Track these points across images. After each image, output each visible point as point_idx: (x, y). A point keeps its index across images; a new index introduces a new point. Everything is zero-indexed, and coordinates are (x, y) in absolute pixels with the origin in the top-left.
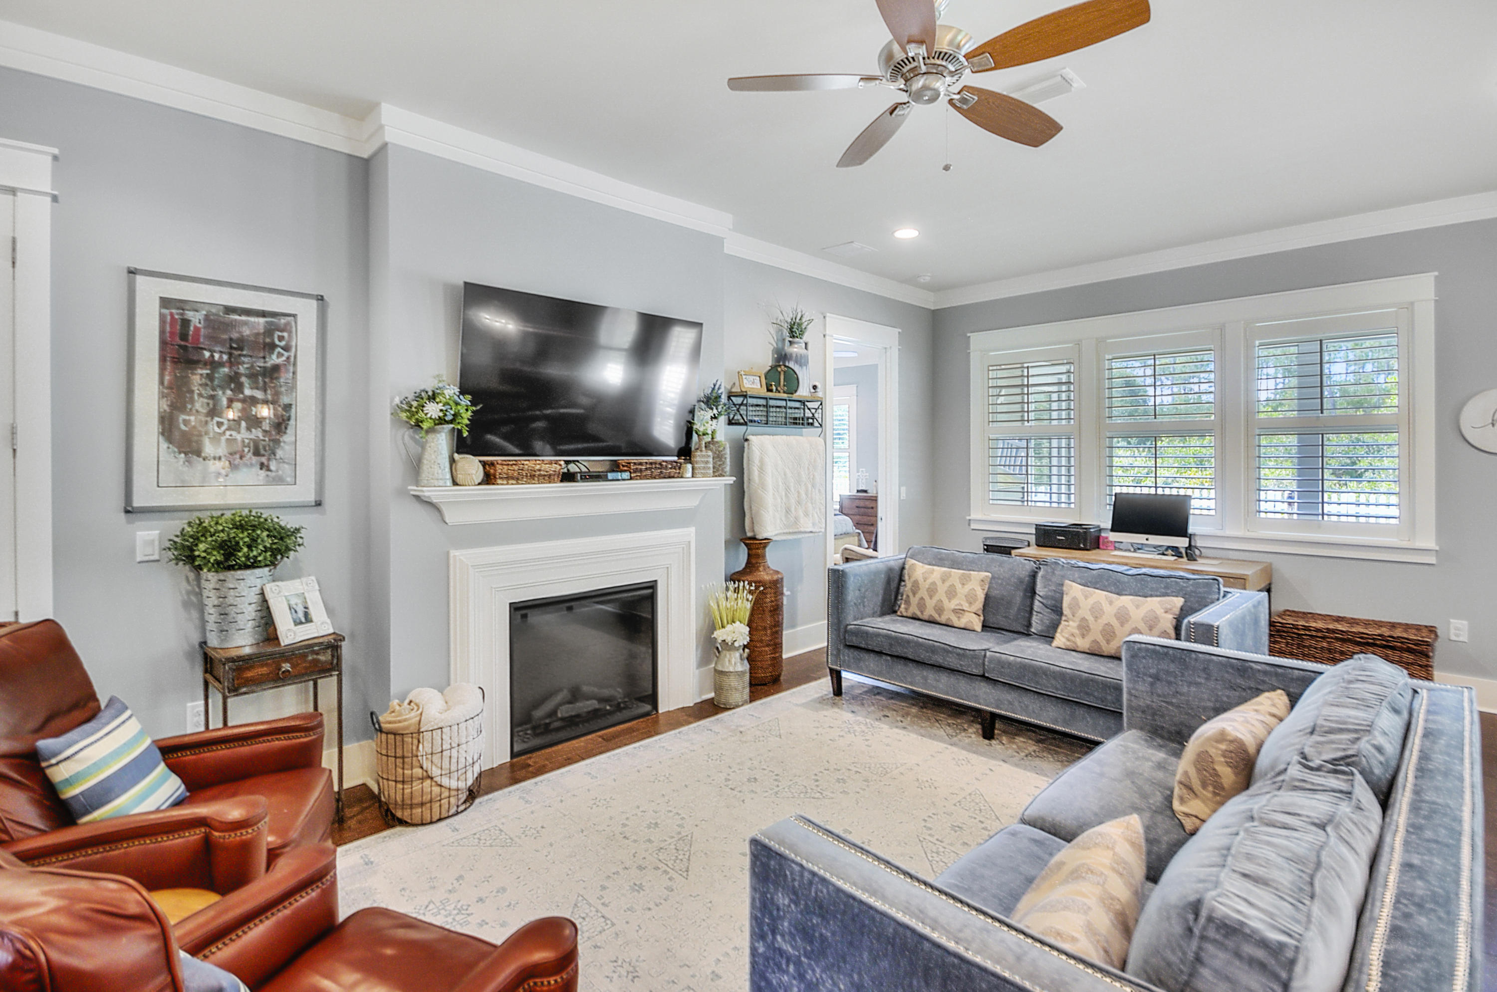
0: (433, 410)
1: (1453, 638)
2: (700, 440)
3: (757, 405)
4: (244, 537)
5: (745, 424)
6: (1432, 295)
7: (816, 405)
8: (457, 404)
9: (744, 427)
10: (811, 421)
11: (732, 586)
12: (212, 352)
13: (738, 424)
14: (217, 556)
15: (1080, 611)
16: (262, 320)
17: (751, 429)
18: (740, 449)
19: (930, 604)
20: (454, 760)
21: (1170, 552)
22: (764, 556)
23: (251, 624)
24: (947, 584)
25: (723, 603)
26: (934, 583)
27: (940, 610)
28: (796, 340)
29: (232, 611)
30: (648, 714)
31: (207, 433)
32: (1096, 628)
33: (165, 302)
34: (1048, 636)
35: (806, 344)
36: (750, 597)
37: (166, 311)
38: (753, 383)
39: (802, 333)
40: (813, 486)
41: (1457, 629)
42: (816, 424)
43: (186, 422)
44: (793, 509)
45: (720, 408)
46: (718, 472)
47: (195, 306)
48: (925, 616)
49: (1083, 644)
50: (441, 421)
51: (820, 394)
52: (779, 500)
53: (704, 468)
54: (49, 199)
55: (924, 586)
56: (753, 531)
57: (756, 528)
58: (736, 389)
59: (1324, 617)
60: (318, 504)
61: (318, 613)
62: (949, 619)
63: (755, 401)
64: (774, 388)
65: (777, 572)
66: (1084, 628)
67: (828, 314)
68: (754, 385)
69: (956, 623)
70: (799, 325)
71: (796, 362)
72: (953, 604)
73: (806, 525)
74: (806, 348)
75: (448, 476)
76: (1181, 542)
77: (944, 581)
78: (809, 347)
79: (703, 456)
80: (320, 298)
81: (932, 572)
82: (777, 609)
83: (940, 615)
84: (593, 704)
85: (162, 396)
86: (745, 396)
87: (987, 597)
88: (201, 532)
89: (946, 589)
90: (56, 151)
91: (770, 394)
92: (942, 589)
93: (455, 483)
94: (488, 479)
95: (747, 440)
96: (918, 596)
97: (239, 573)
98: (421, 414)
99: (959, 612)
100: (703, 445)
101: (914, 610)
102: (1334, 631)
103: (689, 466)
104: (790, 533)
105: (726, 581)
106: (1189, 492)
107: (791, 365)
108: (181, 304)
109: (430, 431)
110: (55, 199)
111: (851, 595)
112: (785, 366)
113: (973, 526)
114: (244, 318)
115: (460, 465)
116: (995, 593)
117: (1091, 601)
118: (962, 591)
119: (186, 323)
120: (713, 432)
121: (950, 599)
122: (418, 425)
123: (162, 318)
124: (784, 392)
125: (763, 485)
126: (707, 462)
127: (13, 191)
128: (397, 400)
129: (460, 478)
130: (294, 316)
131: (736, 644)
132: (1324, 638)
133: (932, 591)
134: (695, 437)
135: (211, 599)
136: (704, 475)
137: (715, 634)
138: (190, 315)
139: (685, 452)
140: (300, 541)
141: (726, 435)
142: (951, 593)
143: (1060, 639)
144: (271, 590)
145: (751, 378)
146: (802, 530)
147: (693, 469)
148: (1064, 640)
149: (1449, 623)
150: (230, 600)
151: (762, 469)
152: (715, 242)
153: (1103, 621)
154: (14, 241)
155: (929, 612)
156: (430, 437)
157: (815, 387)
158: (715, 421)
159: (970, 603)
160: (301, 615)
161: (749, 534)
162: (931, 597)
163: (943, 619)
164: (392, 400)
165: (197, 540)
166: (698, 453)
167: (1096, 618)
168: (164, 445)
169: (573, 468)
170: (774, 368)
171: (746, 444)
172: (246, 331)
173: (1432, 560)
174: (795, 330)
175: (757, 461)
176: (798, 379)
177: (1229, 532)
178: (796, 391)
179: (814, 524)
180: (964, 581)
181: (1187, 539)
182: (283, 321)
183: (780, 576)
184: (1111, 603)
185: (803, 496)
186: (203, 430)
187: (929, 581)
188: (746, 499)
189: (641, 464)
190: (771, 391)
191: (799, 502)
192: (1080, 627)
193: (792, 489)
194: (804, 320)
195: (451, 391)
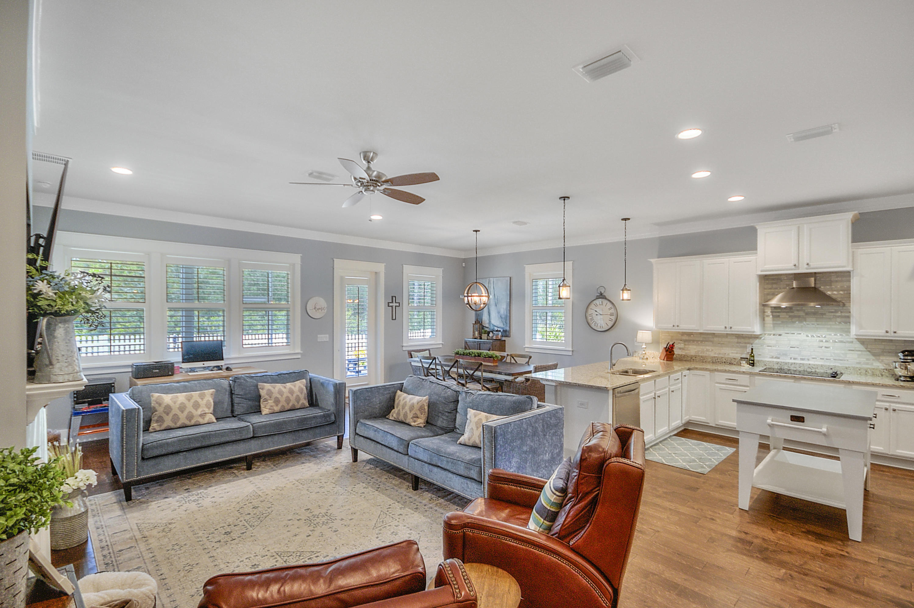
15: (274, 395)
19: (182, 416)
24: (192, 401)
27: (190, 417)
32: (282, 399)
34: (258, 411)
49: (277, 409)
62: (197, 421)
66: (277, 401)
69: (202, 422)
72: (199, 412)
77: (189, 400)
83: (190, 421)
87: (215, 402)
89: (192, 404)
92: (189, 405)
96: (171, 414)
99: (203, 415)
101: (167, 424)
117: (277, 389)
118: (203, 403)
121: (196, 410)
142: (196, 406)
143: (265, 411)
148: (268, 410)
153: (284, 396)
159: (207, 408)
162: (183, 412)
163: (192, 422)
167: (282, 396)
180: (202, 397)
184: (285, 387)
192: (274, 402)
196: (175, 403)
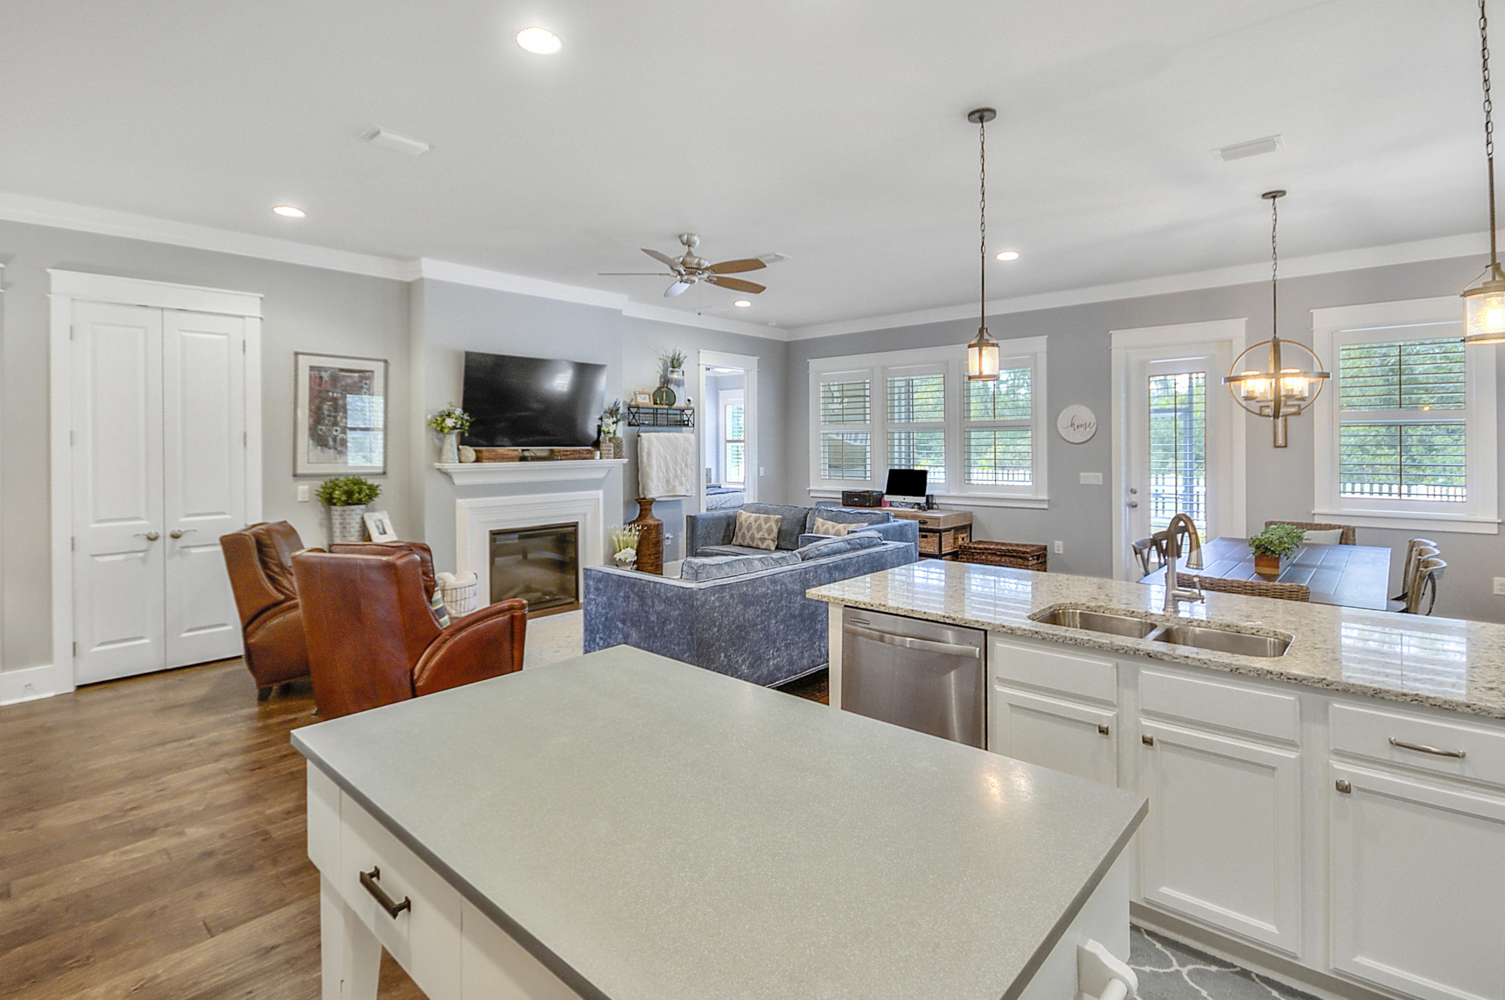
0: (450, 422)
1: (1056, 552)
2: (605, 437)
3: (648, 413)
4: (356, 488)
5: (638, 425)
6: (1045, 349)
7: (690, 412)
8: (462, 419)
9: (638, 428)
10: (686, 423)
11: (628, 528)
12: (333, 392)
13: (634, 425)
14: (344, 498)
16: (356, 375)
17: (642, 428)
18: (635, 443)
19: (748, 536)
20: (462, 606)
21: (916, 506)
22: (650, 510)
23: (357, 534)
24: (758, 523)
25: (621, 538)
26: (750, 523)
27: (752, 538)
28: (677, 369)
29: (348, 526)
30: (572, 603)
31: (330, 435)
33: (312, 368)
35: (683, 372)
36: (637, 533)
37: (312, 373)
38: (644, 399)
39: (679, 366)
40: (686, 465)
41: (1058, 547)
42: (690, 425)
43: (321, 430)
44: (671, 481)
45: (619, 416)
46: (617, 455)
47: (325, 369)
48: (745, 544)
50: (454, 428)
51: (692, 405)
52: (661, 474)
53: (607, 454)
54: (259, 320)
55: (745, 525)
56: (644, 494)
57: (646, 493)
58: (633, 403)
59: (997, 544)
60: (384, 473)
61: (389, 529)
62: (757, 545)
63: (647, 411)
64: (658, 402)
65: (659, 520)
67: (701, 351)
68: (645, 400)
69: (761, 546)
70: (678, 360)
71: (676, 384)
72: (758, 536)
73: (681, 491)
74: (683, 375)
75: (457, 458)
76: (922, 500)
77: (756, 522)
78: (685, 373)
79: (608, 446)
80: (386, 361)
81: (751, 516)
82: (658, 543)
83: (753, 542)
84: (538, 595)
85: (310, 416)
86: (638, 408)
87: (780, 532)
88: (335, 486)
89: (757, 526)
90: (262, 296)
91: (656, 406)
92: (754, 526)
93: (460, 462)
94: (478, 460)
95: (639, 436)
96: (742, 532)
97: (353, 507)
98: (444, 425)
99: (763, 540)
100: (607, 439)
101: (740, 540)
102: (987, 549)
103: (598, 453)
104: (666, 496)
105: (624, 524)
106: (927, 468)
107: (672, 387)
108: (319, 369)
109: (449, 433)
110: (261, 319)
111: (700, 531)
112: (667, 388)
113: (812, 494)
114: (348, 374)
115: (462, 452)
116: (784, 528)
118: (765, 527)
119: (321, 378)
120: (615, 431)
121: (758, 532)
122: (442, 431)
123: (310, 375)
124: (666, 404)
125: (650, 465)
126: (610, 450)
127: (242, 317)
128: (429, 417)
129: (463, 459)
130: (372, 372)
131: (627, 561)
132: (983, 553)
133: (749, 528)
134: (602, 434)
135: (337, 521)
136: (608, 458)
137: (616, 556)
138: (323, 374)
139: (597, 444)
140: (378, 492)
141: (624, 433)
142: (759, 529)
144: (367, 516)
145: (643, 396)
146: (678, 494)
147: (601, 454)
149: (1054, 543)
150: (348, 521)
151: (649, 454)
152: (616, 313)
154: (244, 342)
155: (748, 541)
156: (448, 436)
157: (689, 400)
158: (615, 425)
159: (769, 535)
160: (381, 530)
161: (642, 496)
162: (748, 532)
163: (754, 545)
164: (426, 417)
165: (334, 490)
166: (604, 445)
168: (311, 442)
169: (526, 454)
170: (659, 388)
171: (639, 438)
172: (349, 381)
173: (1046, 506)
174: (675, 363)
175: (645, 450)
176: (675, 396)
177: (952, 494)
178: (674, 404)
179: (687, 491)
180: (767, 521)
181: (925, 498)
182: (367, 374)
183: (660, 522)
185: (679, 472)
186: (328, 434)
187: (748, 522)
188: (640, 474)
189: (567, 451)
190: (657, 404)
191: (676, 476)
193: (671, 467)
194: (681, 356)
195: (459, 411)
196: (746, 521)
